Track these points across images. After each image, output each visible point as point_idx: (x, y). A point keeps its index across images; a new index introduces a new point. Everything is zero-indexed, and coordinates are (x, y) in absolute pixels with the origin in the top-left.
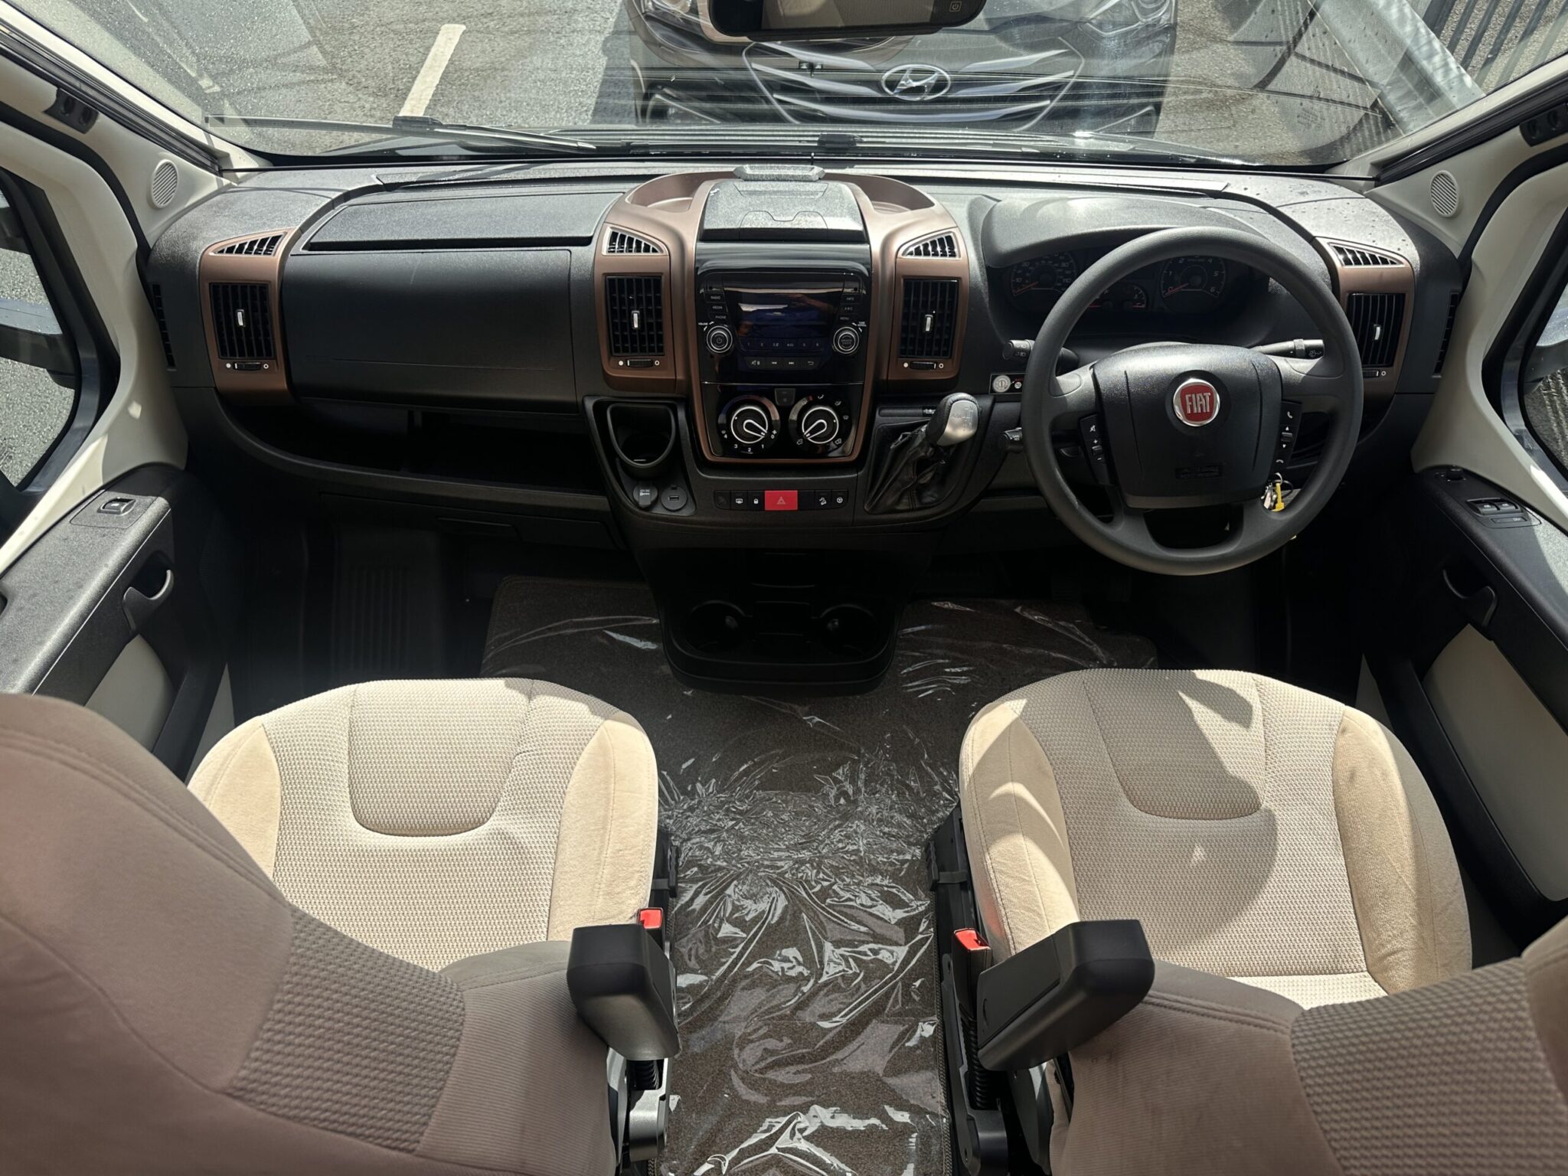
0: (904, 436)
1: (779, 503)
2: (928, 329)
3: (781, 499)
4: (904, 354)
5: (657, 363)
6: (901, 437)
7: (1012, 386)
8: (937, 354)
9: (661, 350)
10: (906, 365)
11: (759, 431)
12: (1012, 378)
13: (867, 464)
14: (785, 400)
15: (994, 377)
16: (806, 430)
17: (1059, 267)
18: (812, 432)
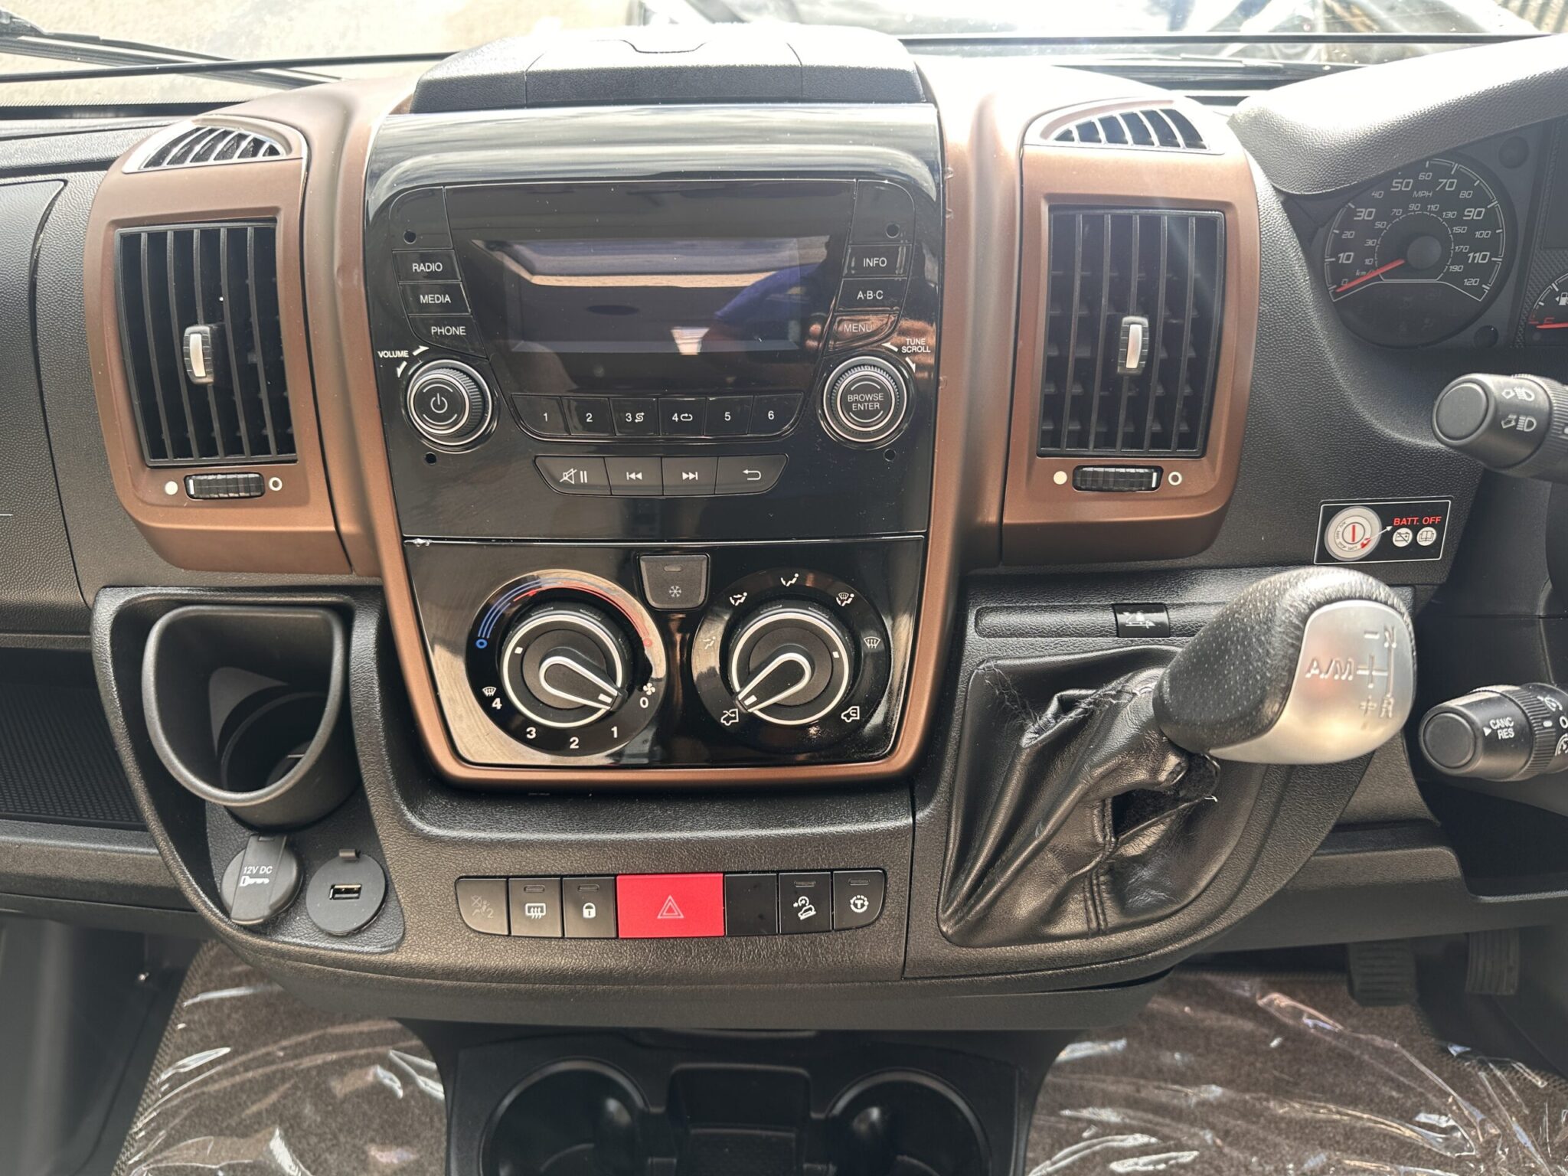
0: (1067, 706)
1: (663, 915)
2: (1132, 363)
3: (671, 902)
4: (1050, 442)
5: (275, 484)
6: (1054, 705)
7: (1386, 538)
8: (1160, 441)
9: (287, 444)
10: (1061, 478)
11: (594, 692)
12: (1387, 516)
13: (943, 787)
14: (675, 591)
15: (1331, 514)
16: (743, 685)
17: (1459, 221)
18: (762, 692)
